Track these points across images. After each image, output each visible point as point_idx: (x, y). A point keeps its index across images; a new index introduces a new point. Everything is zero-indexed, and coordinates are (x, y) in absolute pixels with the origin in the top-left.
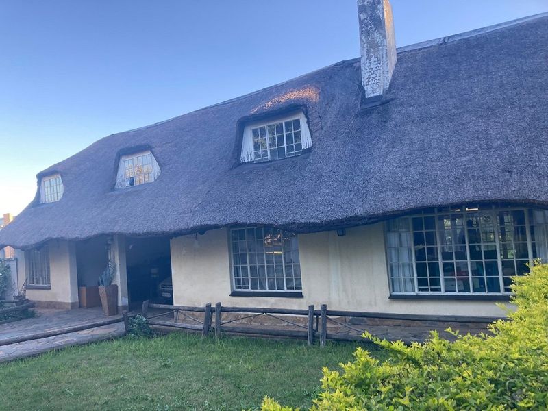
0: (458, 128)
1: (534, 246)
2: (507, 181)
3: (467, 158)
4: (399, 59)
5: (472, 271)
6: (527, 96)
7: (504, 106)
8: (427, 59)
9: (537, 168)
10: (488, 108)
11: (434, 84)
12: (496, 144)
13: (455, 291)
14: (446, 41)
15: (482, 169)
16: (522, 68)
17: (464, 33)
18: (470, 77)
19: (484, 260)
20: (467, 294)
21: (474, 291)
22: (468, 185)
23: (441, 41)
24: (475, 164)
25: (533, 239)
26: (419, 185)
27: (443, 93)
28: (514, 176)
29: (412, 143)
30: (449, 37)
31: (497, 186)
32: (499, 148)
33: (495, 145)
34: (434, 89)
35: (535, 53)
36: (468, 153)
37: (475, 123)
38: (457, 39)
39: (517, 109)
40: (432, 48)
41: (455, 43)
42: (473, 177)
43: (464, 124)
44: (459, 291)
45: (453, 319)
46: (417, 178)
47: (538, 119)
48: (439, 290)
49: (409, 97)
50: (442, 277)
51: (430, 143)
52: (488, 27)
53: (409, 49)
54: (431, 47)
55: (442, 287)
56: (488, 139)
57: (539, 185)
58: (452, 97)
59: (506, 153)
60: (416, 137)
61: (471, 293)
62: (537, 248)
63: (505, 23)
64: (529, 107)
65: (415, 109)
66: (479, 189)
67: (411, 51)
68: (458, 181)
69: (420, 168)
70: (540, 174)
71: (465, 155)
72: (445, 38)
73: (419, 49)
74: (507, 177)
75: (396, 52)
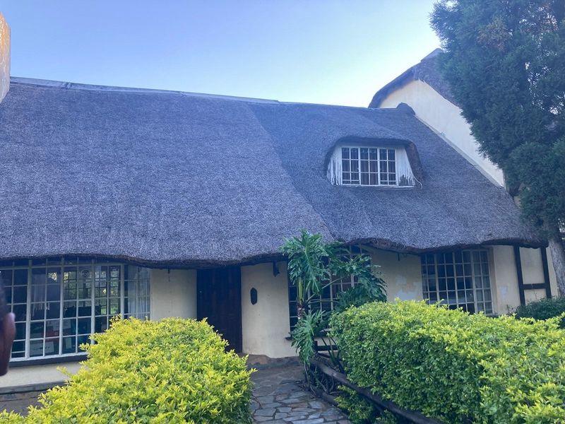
0: (66, 176)
1: (126, 301)
2: (107, 235)
3: (70, 208)
4: (11, 89)
5: (64, 330)
6: (134, 158)
7: (112, 164)
8: (45, 98)
9: (134, 227)
10: (99, 162)
11: (47, 126)
12: (101, 198)
13: (42, 355)
14: (68, 87)
15: (84, 222)
16: (134, 133)
17: (88, 85)
18: (86, 129)
19: (77, 318)
20: (55, 356)
21: (64, 352)
22: (67, 237)
23: (63, 85)
24: (78, 216)
25: (126, 294)
26: (11, 232)
27: (57, 137)
28: (113, 231)
29: (10, 183)
30: (72, 84)
31: (96, 241)
32: (103, 203)
33: (99, 199)
34: (47, 131)
35: (146, 122)
36: (72, 204)
37: (84, 174)
38: (79, 88)
39: (124, 168)
40: (52, 89)
41: (77, 91)
42: (74, 229)
43: (72, 173)
44: (46, 354)
45: (31, 389)
46: (9, 223)
47: (141, 181)
48: (23, 355)
49: (16, 132)
50: (27, 340)
51: (32, 187)
52: (110, 87)
53: (26, 82)
54: (51, 87)
55: (27, 351)
56: (95, 191)
57: (133, 242)
58: (65, 144)
59: (108, 208)
60: (16, 178)
61: (60, 355)
62: (129, 303)
63: (126, 88)
64: (135, 168)
65: (21, 147)
66: (77, 242)
67: (28, 85)
68: (57, 232)
69: (15, 213)
70: (135, 232)
71: (69, 205)
72: (67, 83)
73: (38, 86)
74: (106, 232)
75: (9, 80)
